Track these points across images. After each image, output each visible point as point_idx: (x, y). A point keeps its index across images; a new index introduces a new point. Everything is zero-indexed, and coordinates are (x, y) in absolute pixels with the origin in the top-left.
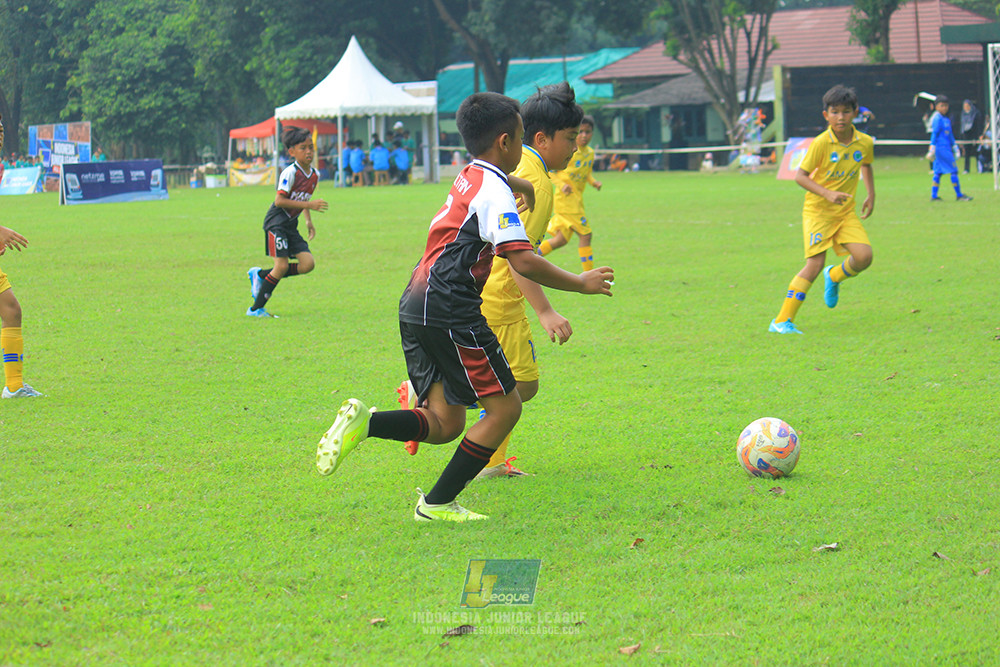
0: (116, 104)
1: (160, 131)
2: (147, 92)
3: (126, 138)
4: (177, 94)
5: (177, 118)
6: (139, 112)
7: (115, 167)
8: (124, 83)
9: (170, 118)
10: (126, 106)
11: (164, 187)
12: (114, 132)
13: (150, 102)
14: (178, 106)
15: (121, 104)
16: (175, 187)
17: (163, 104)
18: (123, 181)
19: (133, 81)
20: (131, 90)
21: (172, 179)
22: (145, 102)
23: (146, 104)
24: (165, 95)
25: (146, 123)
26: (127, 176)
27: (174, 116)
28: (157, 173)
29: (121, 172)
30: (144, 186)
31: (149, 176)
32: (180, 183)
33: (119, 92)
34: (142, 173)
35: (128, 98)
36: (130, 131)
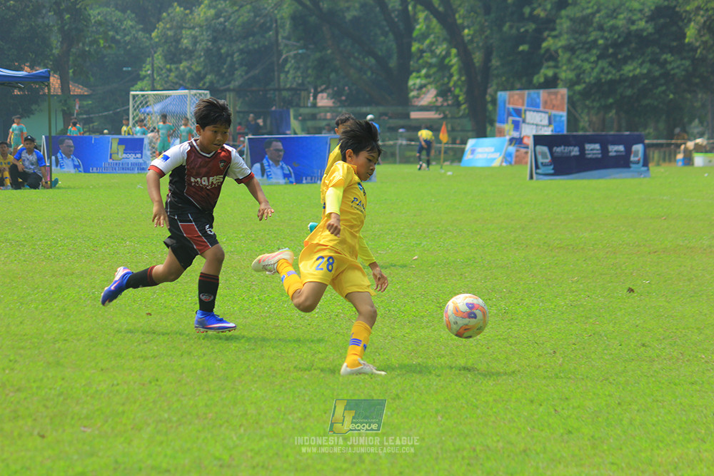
0: (597, 70)
1: (645, 102)
2: (632, 58)
3: (607, 108)
4: (666, 62)
5: (664, 88)
6: (622, 80)
7: (592, 140)
8: (606, 47)
9: (657, 88)
10: (608, 73)
11: (646, 164)
12: (593, 101)
13: (635, 69)
14: (666, 75)
15: (602, 70)
16: (658, 164)
17: (649, 71)
18: (600, 156)
19: (615, 45)
20: (614, 55)
21: (655, 155)
22: (630, 69)
23: (630, 71)
24: (652, 62)
25: (629, 92)
26: (604, 150)
27: (662, 85)
28: (638, 148)
29: (597, 146)
30: (622, 162)
31: (628, 151)
32: (664, 160)
33: (600, 57)
34: (621, 148)
35: (610, 64)
36: (611, 100)
